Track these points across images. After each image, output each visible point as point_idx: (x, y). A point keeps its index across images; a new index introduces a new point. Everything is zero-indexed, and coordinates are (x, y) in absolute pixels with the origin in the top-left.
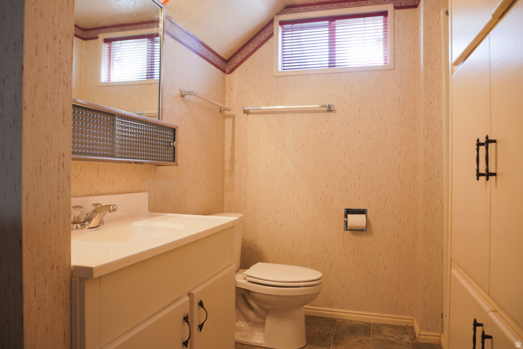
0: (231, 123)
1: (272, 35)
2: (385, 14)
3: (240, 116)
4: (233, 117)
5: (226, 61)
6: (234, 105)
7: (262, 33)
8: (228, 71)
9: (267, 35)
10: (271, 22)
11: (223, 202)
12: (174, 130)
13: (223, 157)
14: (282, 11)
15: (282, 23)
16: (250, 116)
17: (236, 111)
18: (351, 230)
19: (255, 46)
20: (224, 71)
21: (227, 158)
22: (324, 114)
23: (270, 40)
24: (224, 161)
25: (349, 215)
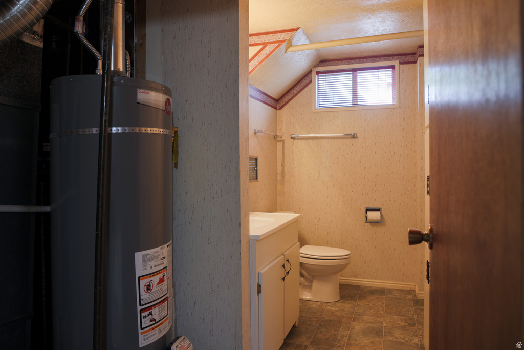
0: (282, 146)
1: (311, 82)
2: (393, 67)
3: (288, 141)
4: (283, 141)
5: (277, 101)
6: (284, 133)
7: (304, 80)
8: (278, 107)
9: (307, 82)
10: (309, 72)
11: (277, 203)
12: (256, 159)
13: (276, 170)
14: (318, 64)
15: (318, 73)
16: (296, 141)
17: (286, 138)
18: (370, 222)
19: (299, 90)
20: (275, 108)
21: (279, 171)
22: (350, 140)
23: (310, 85)
24: (277, 174)
25: (368, 212)
